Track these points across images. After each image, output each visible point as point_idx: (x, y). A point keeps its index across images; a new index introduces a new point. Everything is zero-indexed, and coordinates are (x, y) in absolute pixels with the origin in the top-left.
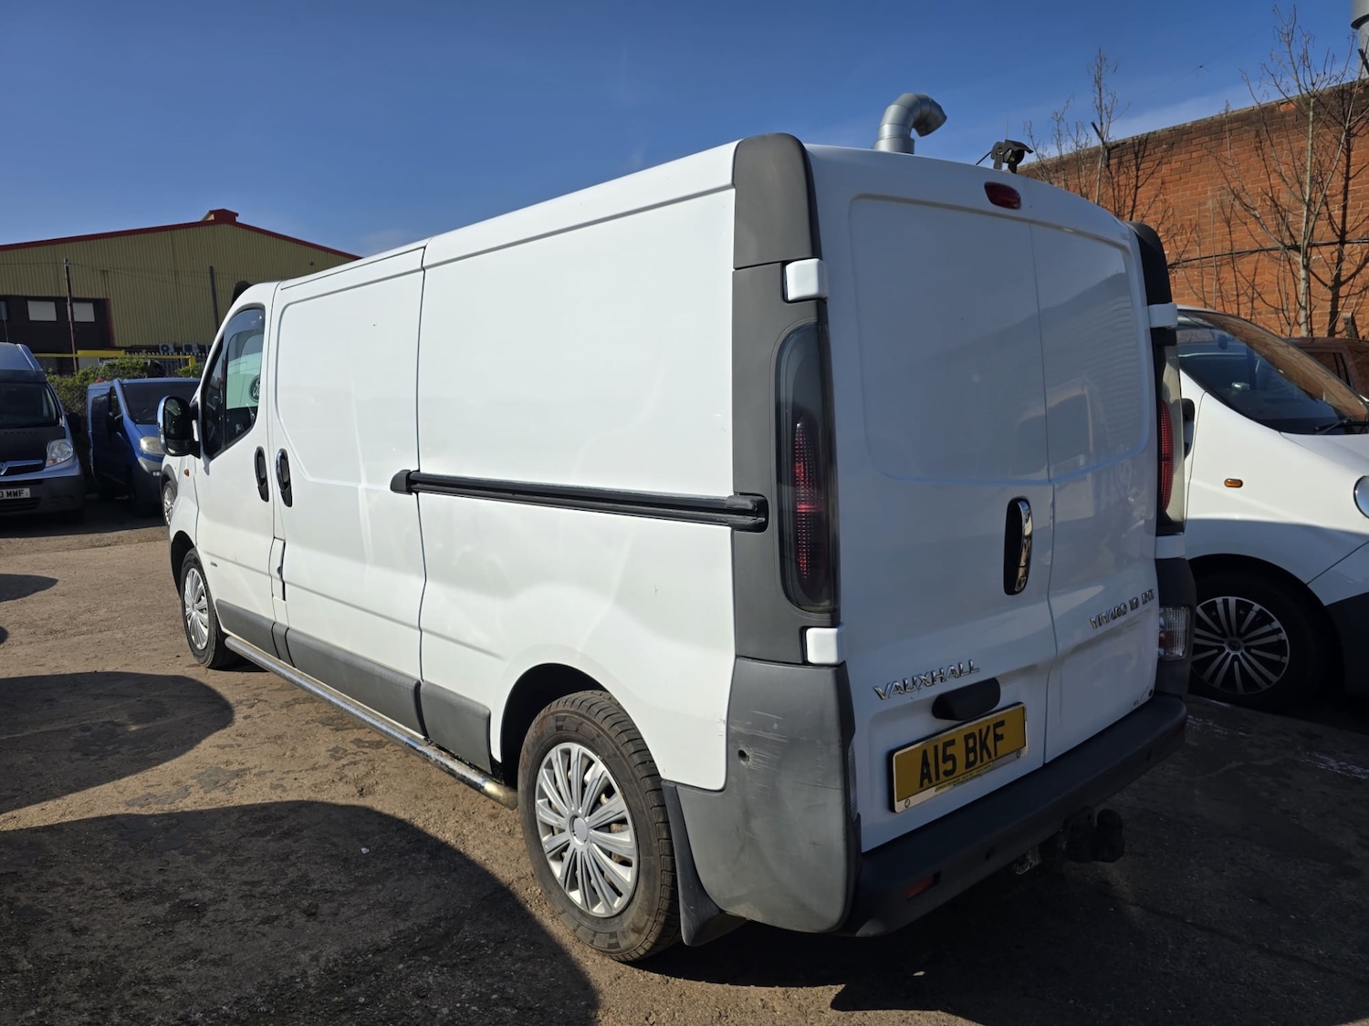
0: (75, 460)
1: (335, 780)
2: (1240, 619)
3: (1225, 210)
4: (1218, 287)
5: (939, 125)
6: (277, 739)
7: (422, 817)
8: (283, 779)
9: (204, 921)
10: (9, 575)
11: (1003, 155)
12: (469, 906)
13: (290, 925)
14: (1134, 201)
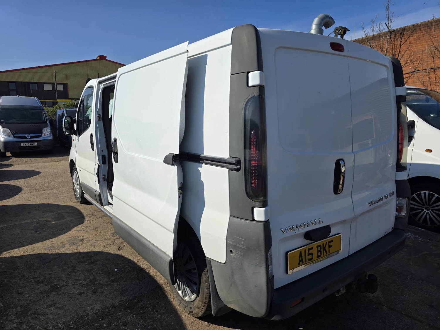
0: (51, 134)
1: (112, 244)
2: (430, 199)
3: (432, 53)
4: (429, 80)
5: (332, 25)
6: (96, 229)
7: (137, 259)
8: (95, 243)
9: (60, 293)
10: (28, 170)
11: (338, 32)
12: (147, 292)
13: (87, 296)
14: (400, 50)
